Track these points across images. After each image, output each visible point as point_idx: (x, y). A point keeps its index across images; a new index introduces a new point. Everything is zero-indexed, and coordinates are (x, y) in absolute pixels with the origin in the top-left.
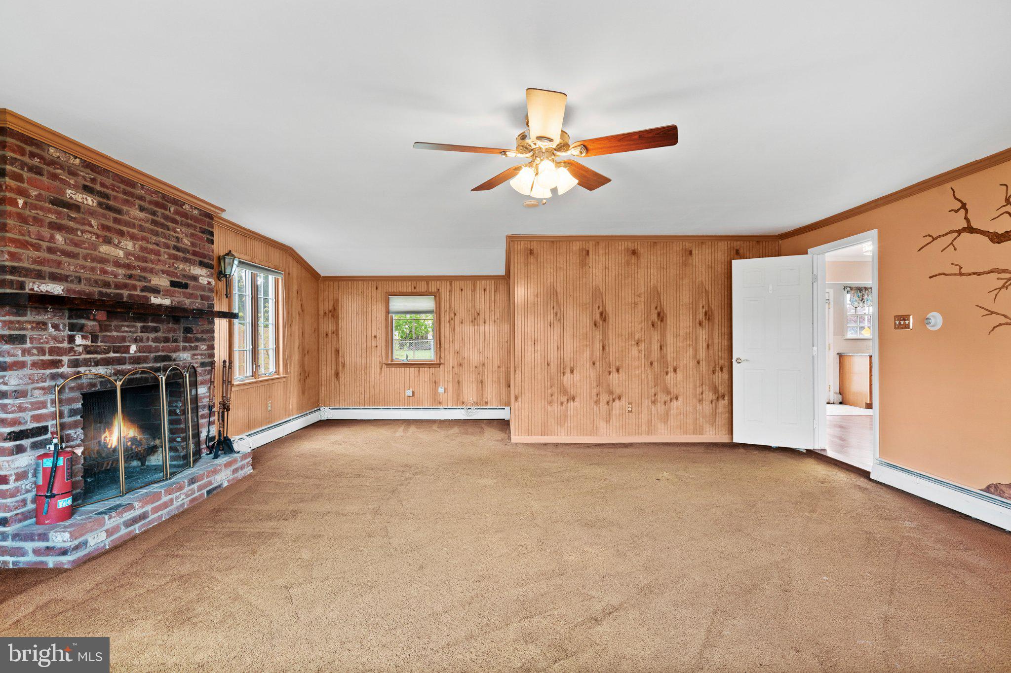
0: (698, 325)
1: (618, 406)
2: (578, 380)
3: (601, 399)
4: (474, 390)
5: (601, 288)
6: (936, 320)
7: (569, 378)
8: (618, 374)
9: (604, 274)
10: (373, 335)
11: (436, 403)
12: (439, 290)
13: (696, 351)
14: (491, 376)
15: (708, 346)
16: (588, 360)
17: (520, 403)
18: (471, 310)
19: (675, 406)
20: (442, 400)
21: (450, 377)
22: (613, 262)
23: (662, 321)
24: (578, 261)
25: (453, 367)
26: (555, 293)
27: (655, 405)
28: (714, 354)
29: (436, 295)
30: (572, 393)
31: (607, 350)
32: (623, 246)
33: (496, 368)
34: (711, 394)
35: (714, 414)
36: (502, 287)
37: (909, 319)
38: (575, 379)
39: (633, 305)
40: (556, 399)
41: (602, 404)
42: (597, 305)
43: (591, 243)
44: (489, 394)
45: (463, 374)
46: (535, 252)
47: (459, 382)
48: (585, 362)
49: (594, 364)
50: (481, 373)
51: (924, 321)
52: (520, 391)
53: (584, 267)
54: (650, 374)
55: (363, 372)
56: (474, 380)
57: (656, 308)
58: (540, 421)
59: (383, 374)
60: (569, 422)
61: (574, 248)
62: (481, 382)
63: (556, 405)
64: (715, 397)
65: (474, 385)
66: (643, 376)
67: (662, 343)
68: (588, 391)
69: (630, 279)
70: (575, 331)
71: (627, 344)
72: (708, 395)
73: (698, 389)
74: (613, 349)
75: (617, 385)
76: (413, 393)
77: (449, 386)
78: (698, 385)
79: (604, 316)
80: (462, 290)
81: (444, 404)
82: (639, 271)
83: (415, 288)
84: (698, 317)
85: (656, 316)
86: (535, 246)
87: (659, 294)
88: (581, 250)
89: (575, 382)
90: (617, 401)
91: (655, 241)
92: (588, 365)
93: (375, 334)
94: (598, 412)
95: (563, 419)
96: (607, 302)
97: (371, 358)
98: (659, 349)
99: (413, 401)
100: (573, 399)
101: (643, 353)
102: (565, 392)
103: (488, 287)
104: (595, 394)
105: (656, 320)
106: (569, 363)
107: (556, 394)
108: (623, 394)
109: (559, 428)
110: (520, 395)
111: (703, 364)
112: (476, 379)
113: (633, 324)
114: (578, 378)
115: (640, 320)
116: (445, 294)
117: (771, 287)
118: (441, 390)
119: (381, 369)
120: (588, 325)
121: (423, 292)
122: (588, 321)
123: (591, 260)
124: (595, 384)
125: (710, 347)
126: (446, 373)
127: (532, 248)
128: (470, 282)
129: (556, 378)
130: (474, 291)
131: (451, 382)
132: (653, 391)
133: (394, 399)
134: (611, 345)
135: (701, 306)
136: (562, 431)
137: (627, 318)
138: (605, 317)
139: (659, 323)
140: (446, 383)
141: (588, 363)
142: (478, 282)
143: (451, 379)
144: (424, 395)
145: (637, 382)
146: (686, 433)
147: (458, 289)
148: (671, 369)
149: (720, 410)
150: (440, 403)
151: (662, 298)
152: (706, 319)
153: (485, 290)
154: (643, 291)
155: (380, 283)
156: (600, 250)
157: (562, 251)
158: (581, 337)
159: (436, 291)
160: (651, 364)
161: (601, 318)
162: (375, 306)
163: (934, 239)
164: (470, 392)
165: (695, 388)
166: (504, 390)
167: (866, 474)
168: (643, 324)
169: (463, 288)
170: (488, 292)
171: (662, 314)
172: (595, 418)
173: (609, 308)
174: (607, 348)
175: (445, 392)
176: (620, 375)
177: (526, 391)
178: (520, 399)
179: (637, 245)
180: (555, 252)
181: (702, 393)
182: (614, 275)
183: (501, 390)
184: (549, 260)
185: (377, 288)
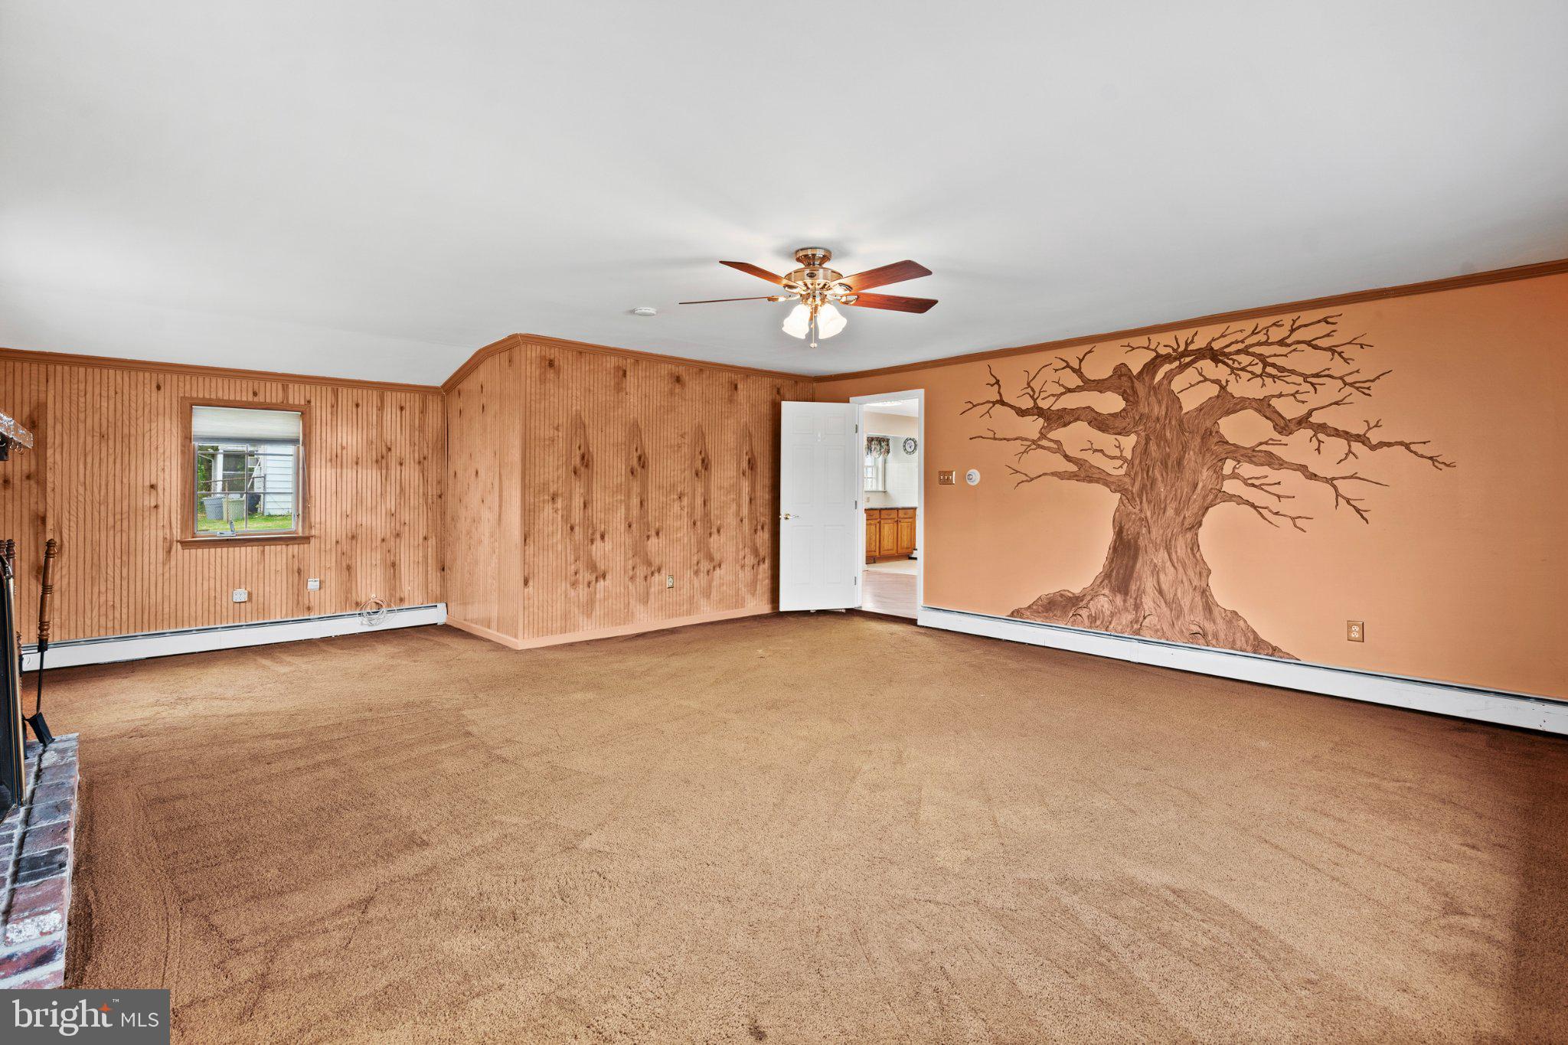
0: (741, 475)
1: (657, 579)
2: (610, 549)
3: (638, 574)
4: (378, 578)
5: (639, 422)
6: (976, 476)
7: (599, 547)
8: (658, 538)
9: (643, 404)
10: (147, 484)
11: (303, 610)
12: (309, 402)
13: (739, 506)
14: (412, 554)
15: (751, 500)
16: (623, 521)
17: (531, 588)
18: (374, 441)
19: (718, 575)
20: (314, 602)
21: (331, 560)
22: (655, 390)
23: (706, 469)
24: (612, 384)
25: (337, 542)
26: (582, 426)
27: (697, 576)
28: (756, 510)
29: (305, 412)
30: (603, 568)
31: (646, 508)
32: (665, 369)
33: (421, 540)
34: (752, 558)
35: (754, 583)
36: (434, 406)
37: (952, 475)
38: (606, 549)
39: (676, 449)
40: (581, 578)
41: (639, 580)
42: (635, 446)
43: (629, 361)
44: (407, 585)
45: (359, 551)
46: (556, 363)
47: (349, 568)
48: (619, 525)
49: (630, 526)
50: (393, 549)
51: (964, 477)
52: (531, 571)
53: (620, 394)
54: (693, 536)
55: (118, 561)
56: (379, 562)
57: (701, 453)
58: (559, 612)
59: (173, 563)
60: (598, 609)
61: (608, 366)
62: (394, 565)
63: (581, 586)
64: (756, 562)
65: (378, 573)
66: (686, 539)
67: (706, 498)
68: (622, 563)
69: (673, 413)
70: (607, 481)
71: (668, 498)
72: (750, 560)
73: (740, 553)
74: (652, 505)
75: (657, 553)
76: (250, 595)
77: (328, 577)
78: (741, 547)
79: (642, 461)
80: (357, 405)
81: (317, 608)
82: (684, 403)
83: (255, 394)
84: (741, 466)
85: (700, 462)
86: (557, 354)
87: (703, 434)
88: (618, 368)
89: (607, 552)
90: (656, 574)
91: (702, 368)
92: (622, 527)
93: (154, 482)
94: (634, 591)
95: (588, 607)
96: (647, 442)
97: (139, 534)
98: (703, 505)
99: (249, 610)
100: (604, 576)
101: (686, 510)
102: (592, 567)
103: (408, 404)
104: (630, 567)
105: (700, 468)
106: (598, 525)
107: (581, 571)
108: (664, 565)
109: (585, 619)
110: (531, 575)
111: (746, 521)
112: (384, 561)
113: (676, 472)
114: (610, 547)
115: (683, 467)
116: (321, 411)
117: (819, 435)
118: (313, 585)
119: (169, 551)
120: (623, 473)
121: (276, 404)
122: (624, 467)
123: (628, 384)
124: (630, 554)
125: (753, 502)
126: (323, 554)
127: (552, 357)
128: (375, 392)
129: (581, 547)
130: (381, 408)
131: (334, 569)
132: (695, 559)
133: (199, 613)
134: (650, 501)
135: (745, 452)
136: (589, 623)
137: (669, 464)
138: (644, 462)
139: (703, 471)
140: (323, 571)
141: (623, 525)
142: (389, 393)
143: (334, 564)
144: (273, 598)
145: (678, 547)
146: (728, 608)
147: (350, 403)
148: (714, 530)
149: (760, 577)
150: (309, 609)
151: (707, 441)
152: (749, 468)
153: (402, 408)
154: (686, 430)
155: (168, 376)
156: (640, 372)
157: (592, 367)
158: (615, 489)
159: (303, 403)
160: (694, 524)
161: (640, 464)
162: (154, 425)
163: (974, 406)
164: (370, 586)
165: (737, 552)
166: (434, 575)
167: (913, 622)
168: (686, 472)
169: (360, 402)
170: (408, 413)
171: (706, 461)
172: (631, 600)
173: (649, 452)
174: (646, 504)
175: (320, 589)
176: (661, 540)
177: (541, 570)
178: (531, 583)
179: (681, 370)
180: (583, 368)
181: (744, 558)
182: (655, 406)
183: (429, 576)
184: (574, 378)
185: (159, 388)
